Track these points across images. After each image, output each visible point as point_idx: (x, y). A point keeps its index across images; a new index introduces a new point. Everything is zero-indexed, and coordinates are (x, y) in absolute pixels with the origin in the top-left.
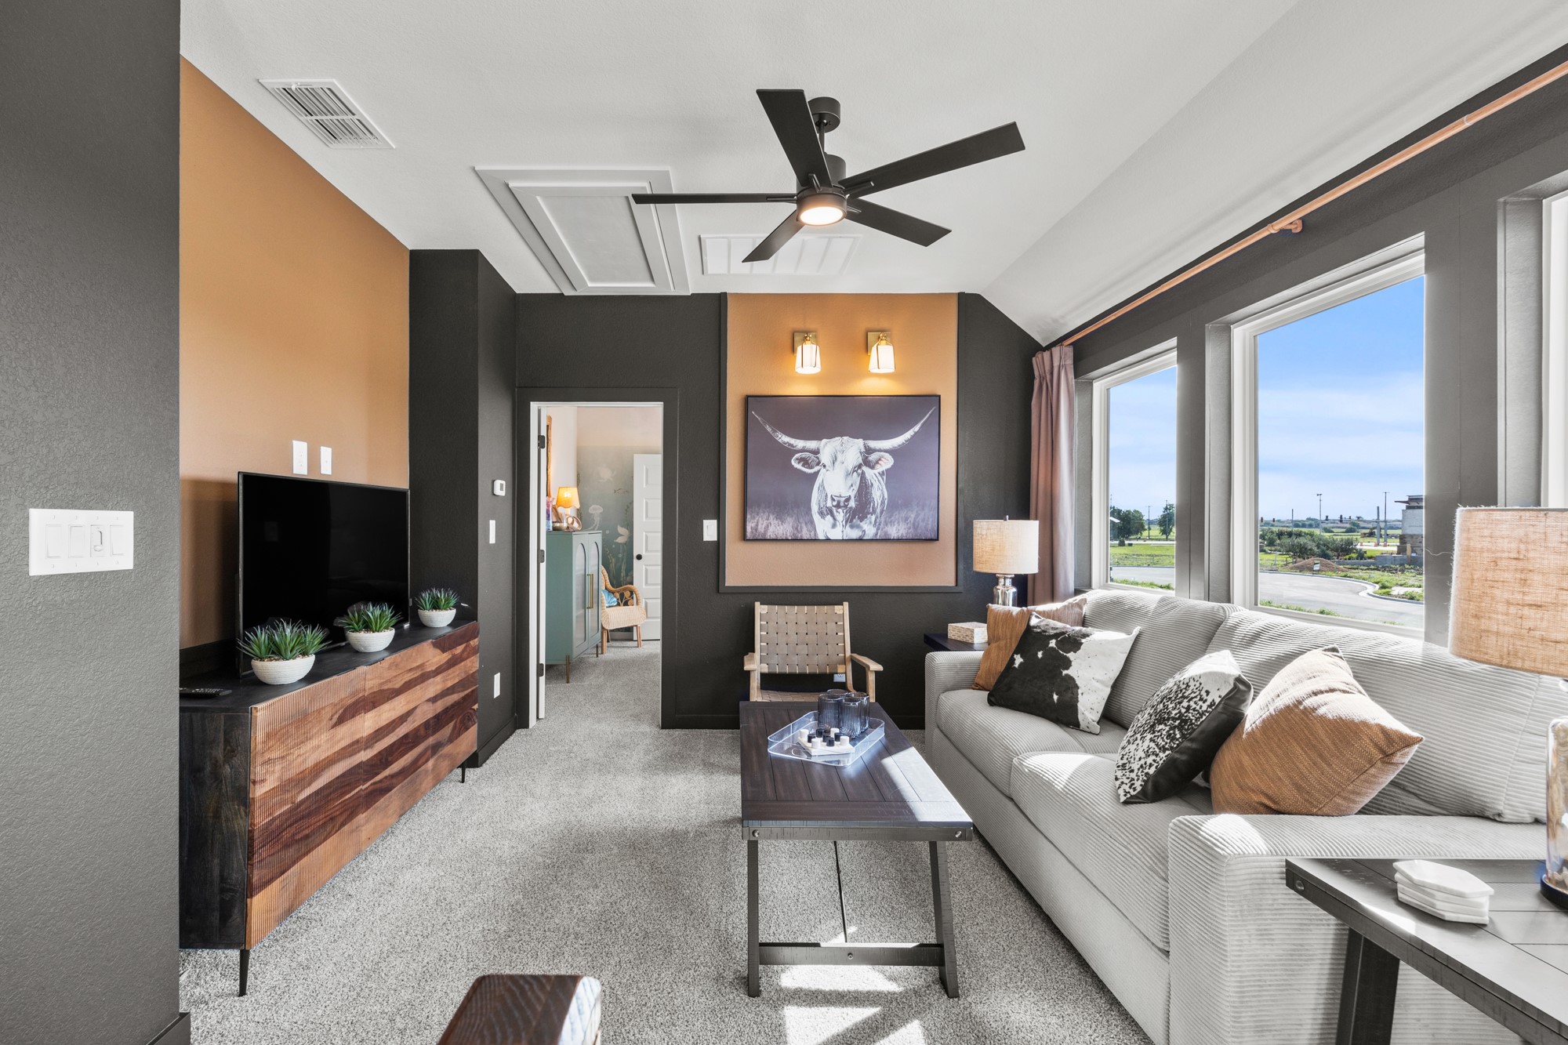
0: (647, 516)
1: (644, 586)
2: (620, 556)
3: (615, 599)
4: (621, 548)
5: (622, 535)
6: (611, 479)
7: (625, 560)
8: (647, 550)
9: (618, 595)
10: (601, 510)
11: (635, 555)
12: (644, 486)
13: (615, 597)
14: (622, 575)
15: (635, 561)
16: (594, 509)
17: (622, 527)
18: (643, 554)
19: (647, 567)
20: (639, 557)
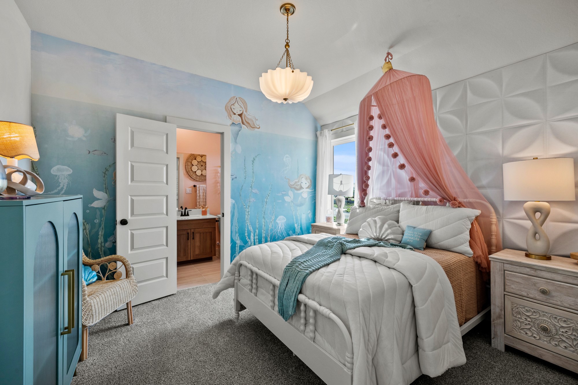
0: (132, 180)
1: (129, 252)
2: (97, 221)
3: (94, 273)
4: (98, 213)
5: (98, 199)
6: (84, 139)
7: (103, 226)
8: (132, 214)
9: (98, 268)
10: (70, 171)
11: (119, 219)
12: (130, 149)
13: (93, 270)
14: (99, 241)
15: (119, 227)
16: (58, 170)
17: (99, 190)
18: (129, 218)
19: (133, 232)
20: (124, 222)
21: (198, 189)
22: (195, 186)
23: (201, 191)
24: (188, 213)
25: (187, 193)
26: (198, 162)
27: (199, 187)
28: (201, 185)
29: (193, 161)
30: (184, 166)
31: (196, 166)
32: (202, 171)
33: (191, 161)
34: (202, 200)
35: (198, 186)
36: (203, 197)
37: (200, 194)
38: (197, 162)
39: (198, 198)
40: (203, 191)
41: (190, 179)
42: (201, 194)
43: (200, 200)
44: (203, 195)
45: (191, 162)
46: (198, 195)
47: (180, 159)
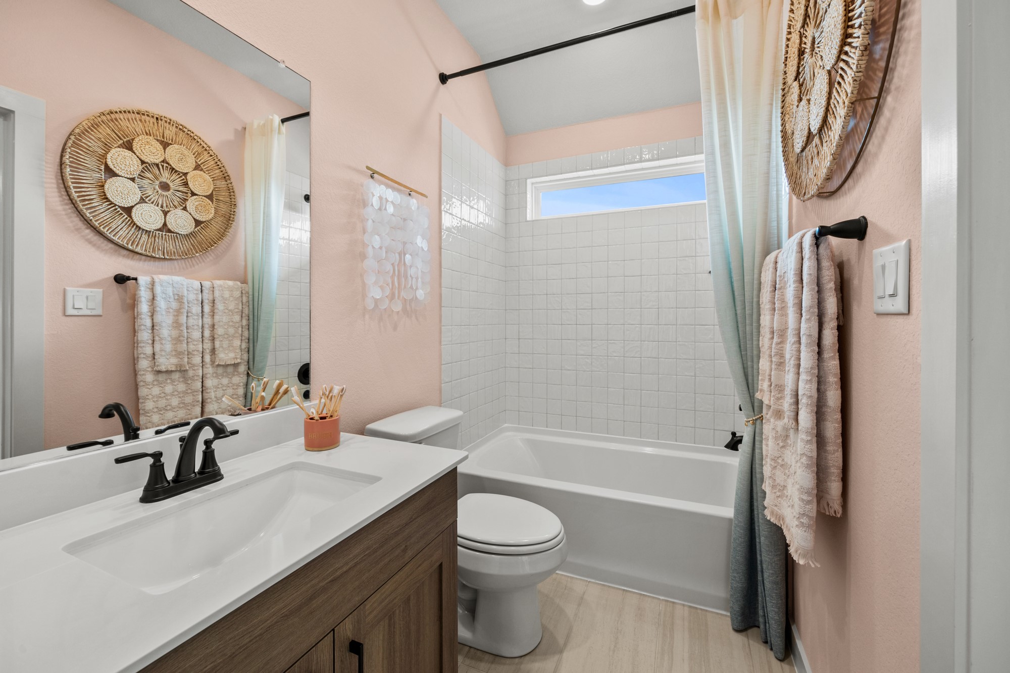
21: (144, 295)
22: (120, 279)
23: (161, 304)
24: (209, 455)
25: (70, 311)
26: (143, 162)
27: (153, 283)
28: (162, 277)
29: (113, 151)
30: (53, 168)
31: (133, 180)
32: (165, 213)
33: (101, 152)
34: (168, 347)
35: (143, 280)
36: (175, 333)
37: (158, 318)
38: (137, 162)
39: (144, 335)
40: (174, 305)
41: (90, 242)
42: (165, 320)
43: (158, 347)
44: (177, 325)
45: (104, 156)
46: (148, 323)
47: (19, 120)
